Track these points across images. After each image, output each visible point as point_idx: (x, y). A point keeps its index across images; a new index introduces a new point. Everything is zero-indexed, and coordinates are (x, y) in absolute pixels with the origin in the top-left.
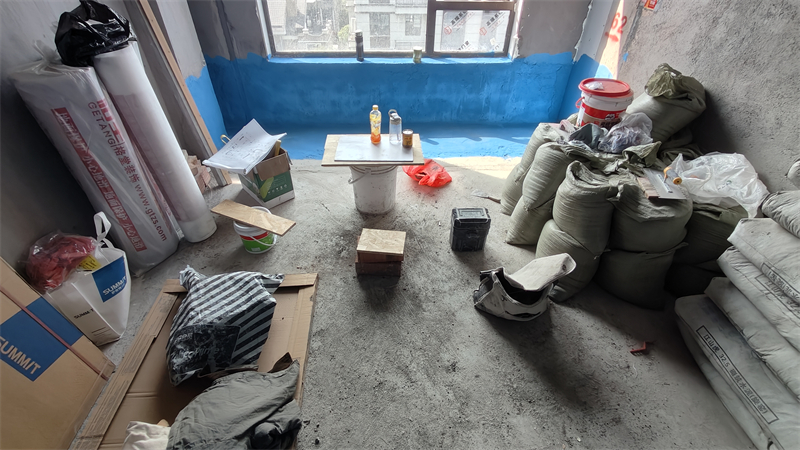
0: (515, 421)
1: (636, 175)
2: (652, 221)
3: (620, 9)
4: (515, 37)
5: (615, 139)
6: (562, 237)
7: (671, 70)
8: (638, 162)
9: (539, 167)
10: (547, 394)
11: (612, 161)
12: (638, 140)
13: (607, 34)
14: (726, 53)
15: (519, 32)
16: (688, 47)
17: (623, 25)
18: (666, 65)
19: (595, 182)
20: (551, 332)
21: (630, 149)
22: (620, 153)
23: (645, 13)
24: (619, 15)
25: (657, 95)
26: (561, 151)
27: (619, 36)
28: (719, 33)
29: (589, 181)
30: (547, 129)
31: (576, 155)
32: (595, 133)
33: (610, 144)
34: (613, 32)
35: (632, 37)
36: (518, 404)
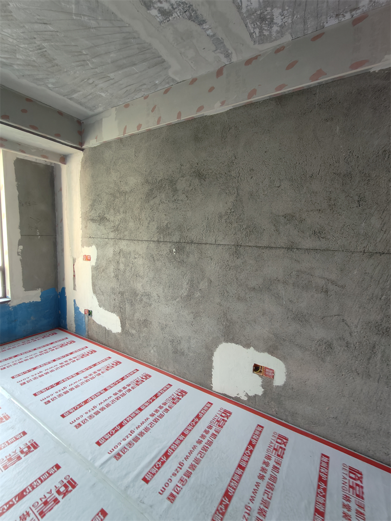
14: (128, 274)
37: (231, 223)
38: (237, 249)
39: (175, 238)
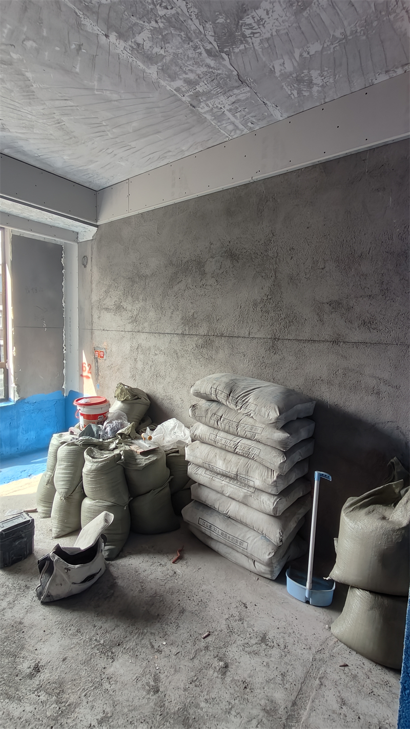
0: (112, 669)
1: (129, 445)
2: (147, 466)
3: (84, 360)
4: (12, 385)
5: (108, 429)
6: (97, 504)
7: (124, 385)
8: (127, 438)
9: (63, 463)
10: (130, 629)
11: (112, 442)
12: (122, 426)
13: (82, 375)
14: (147, 374)
15: (15, 381)
16: (129, 375)
17: (90, 369)
18: (121, 384)
19: (105, 456)
20: (116, 583)
21: (119, 432)
22: (115, 437)
23: (100, 361)
24: (85, 363)
25: (122, 400)
26: (76, 445)
27: (90, 375)
28: (140, 365)
29: (102, 457)
30: (61, 436)
31: (86, 444)
32: (95, 429)
33: (107, 433)
34: (85, 374)
35: (97, 374)
36: (110, 654)
37: (268, 312)
38: (274, 343)
39: (203, 330)
